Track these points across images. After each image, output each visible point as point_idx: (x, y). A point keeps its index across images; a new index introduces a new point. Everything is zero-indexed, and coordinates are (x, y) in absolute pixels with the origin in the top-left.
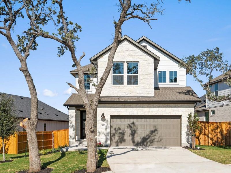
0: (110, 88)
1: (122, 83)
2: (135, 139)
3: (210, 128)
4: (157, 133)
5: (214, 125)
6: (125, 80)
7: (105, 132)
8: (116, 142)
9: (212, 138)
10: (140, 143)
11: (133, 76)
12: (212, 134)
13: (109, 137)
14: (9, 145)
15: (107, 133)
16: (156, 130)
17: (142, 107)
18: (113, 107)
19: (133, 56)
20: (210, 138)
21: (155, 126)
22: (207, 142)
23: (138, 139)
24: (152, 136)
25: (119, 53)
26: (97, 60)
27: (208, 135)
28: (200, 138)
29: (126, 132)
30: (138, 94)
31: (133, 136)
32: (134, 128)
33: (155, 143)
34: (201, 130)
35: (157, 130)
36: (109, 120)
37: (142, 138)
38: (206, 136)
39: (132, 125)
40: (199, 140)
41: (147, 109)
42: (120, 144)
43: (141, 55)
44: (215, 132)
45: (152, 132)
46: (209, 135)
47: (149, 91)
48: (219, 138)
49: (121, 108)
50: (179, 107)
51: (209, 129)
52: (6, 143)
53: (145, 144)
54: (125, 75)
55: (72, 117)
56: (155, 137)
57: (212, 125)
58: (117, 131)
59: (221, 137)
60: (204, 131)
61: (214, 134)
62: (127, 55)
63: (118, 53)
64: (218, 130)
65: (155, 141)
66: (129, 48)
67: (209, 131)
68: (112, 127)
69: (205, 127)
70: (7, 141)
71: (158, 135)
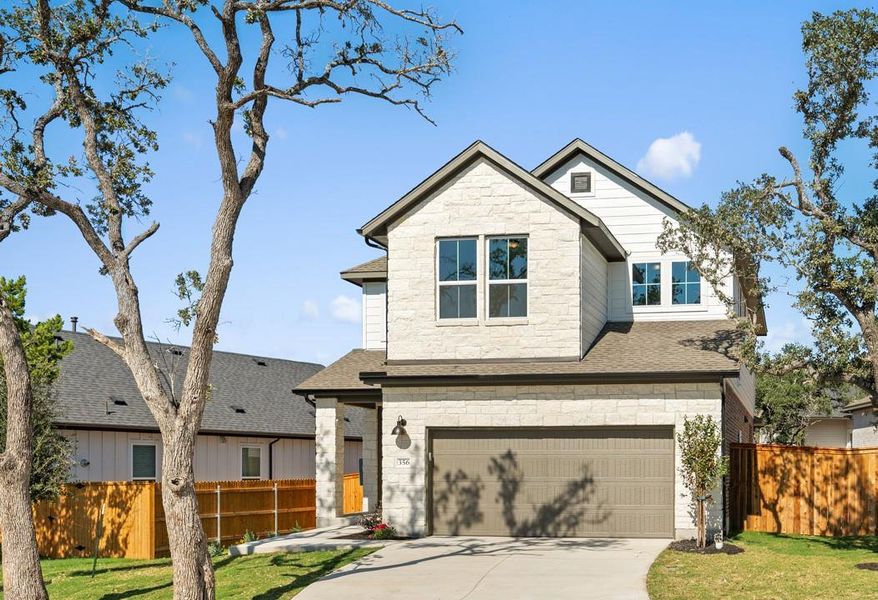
0: (430, 331)
1: (470, 312)
2: (515, 511)
3: (816, 470)
4: (593, 492)
5: (831, 458)
6: (483, 301)
7: (409, 487)
8: (450, 523)
9: (825, 509)
10: (534, 526)
11: (511, 285)
12: (824, 494)
13: (422, 506)
14: (131, 527)
15: (417, 492)
16: (588, 481)
17: (534, 396)
18: (434, 397)
19: (508, 215)
20: (818, 508)
21: (585, 467)
22: (808, 522)
23: (525, 512)
24: (574, 500)
25: (461, 205)
26: (386, 234)
27: (810, 496)
28: (781, 509)
29: (483, 487)
30: (525, 350)
31: (510, 502)
32: (512, 473)
33: (585, 525)
34: (783, 478)
35: (591, 481)
36: (422, 444)
37: (541, 510)
38: (802, 502)
39: (506, 464)
40: (776, 516)
41: (553, 404)
42: (463, 529)
43: (536, 212)
44: (837, 487)
45: (576, 487)
46: (815, 498)
47: (564, 340)
48: (854, 510)
49: (463, 403)
50: (665, 396)
51: (812, 473)
52: (121, 520)
53: (550, 529)
54: (483, 282)
55: (327, 433)
56: (585, 505)
57: (827, 459)
58: (454, 482)
59: (861, 504)
60: (793, 482)
61: (833, 494)
62: (484, 214)
63: (457, 205)
64: (846, 478)
65: (583, 521)
66: (493, 186)
67: (813, 482)
68: (437, 469)
69: (798, 468)
70: (124, 516)
71: (594, 499)
